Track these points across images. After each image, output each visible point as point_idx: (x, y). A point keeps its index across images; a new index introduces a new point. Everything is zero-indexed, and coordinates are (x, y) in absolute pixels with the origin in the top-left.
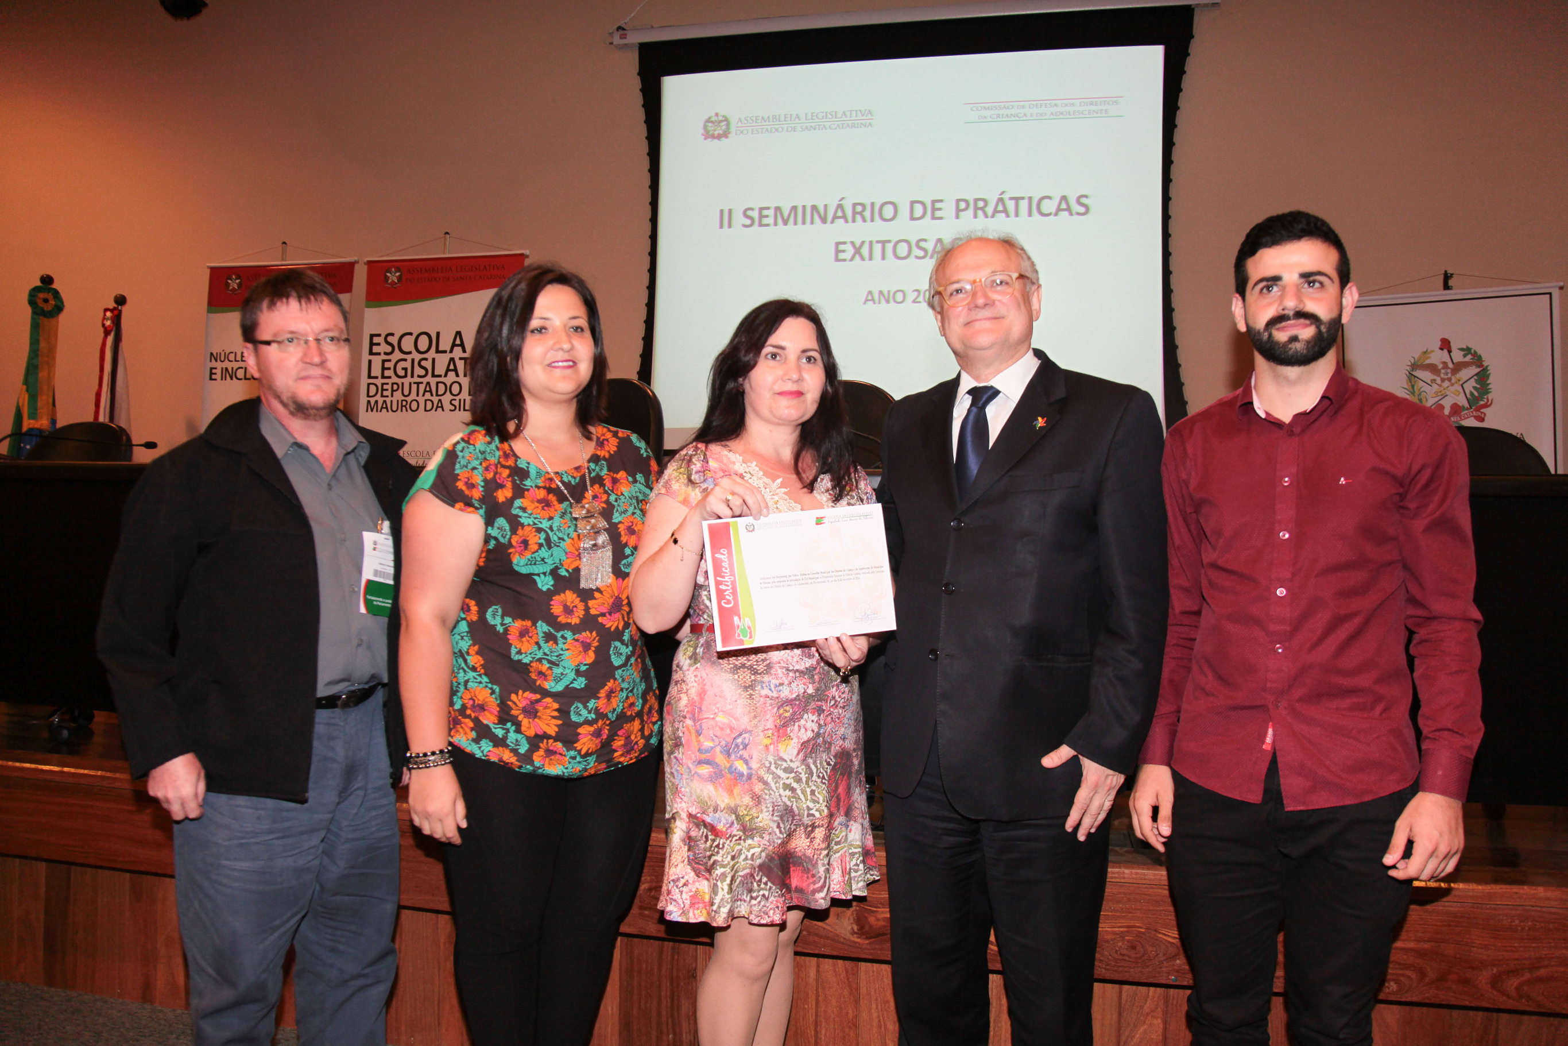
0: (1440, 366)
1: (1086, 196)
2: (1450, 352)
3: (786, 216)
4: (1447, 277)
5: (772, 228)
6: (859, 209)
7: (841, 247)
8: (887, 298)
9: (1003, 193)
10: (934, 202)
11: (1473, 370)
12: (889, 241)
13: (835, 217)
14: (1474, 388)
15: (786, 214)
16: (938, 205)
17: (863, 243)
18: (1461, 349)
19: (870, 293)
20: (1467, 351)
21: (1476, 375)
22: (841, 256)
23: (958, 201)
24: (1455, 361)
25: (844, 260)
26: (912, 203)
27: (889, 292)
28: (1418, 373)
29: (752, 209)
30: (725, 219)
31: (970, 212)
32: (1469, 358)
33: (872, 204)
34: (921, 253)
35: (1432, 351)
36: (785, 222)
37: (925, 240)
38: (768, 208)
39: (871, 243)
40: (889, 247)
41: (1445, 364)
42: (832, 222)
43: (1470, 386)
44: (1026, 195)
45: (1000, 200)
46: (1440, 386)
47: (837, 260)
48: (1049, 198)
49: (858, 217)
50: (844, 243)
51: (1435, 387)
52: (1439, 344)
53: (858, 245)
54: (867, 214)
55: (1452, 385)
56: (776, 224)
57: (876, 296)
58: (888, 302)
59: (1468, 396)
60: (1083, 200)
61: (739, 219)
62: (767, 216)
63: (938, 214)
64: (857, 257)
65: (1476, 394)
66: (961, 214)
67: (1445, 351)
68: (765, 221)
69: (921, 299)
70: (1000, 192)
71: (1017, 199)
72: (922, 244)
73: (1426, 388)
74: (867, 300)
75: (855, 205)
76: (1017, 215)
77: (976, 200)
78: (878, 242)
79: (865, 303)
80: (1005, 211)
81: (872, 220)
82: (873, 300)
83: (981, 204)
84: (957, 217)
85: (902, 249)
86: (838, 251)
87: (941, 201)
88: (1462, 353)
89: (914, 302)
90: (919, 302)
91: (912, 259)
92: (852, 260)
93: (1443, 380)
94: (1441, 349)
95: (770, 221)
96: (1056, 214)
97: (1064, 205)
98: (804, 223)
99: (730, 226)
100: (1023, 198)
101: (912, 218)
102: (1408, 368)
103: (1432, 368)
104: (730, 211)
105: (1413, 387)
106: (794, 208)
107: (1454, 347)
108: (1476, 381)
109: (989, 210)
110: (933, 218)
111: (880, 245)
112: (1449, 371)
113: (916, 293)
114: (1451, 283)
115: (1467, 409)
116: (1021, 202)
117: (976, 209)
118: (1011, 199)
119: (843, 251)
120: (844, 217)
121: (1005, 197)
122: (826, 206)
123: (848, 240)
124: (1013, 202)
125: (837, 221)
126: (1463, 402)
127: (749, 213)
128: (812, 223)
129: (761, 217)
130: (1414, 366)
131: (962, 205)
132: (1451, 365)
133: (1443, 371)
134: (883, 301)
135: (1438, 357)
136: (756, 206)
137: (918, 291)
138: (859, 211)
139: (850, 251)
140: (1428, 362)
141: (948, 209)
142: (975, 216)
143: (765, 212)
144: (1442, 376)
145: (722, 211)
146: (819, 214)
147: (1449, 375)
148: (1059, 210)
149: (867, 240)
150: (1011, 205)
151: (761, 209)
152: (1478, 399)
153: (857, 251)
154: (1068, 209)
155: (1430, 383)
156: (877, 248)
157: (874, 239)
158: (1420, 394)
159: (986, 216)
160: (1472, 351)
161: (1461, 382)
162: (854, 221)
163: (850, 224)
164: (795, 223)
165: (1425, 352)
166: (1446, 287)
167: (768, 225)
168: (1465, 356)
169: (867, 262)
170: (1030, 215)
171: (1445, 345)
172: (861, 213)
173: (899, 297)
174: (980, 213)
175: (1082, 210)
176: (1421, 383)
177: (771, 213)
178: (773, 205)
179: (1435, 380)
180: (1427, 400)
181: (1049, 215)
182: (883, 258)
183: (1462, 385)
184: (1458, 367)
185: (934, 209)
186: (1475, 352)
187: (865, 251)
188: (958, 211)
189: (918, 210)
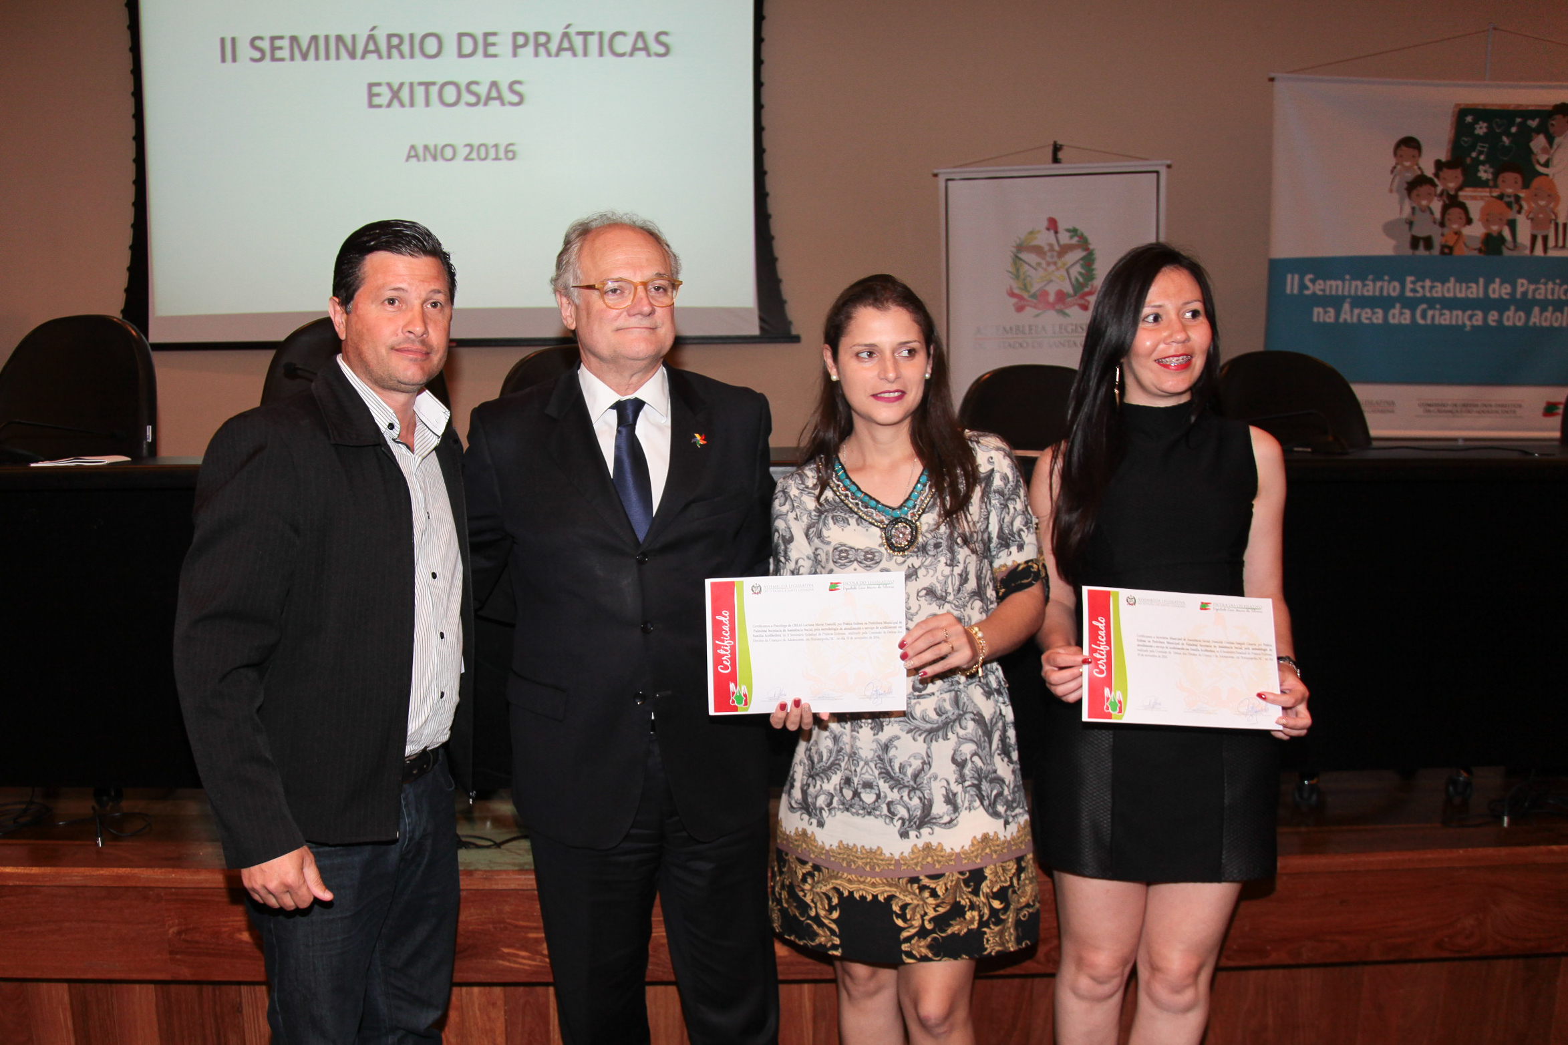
0: (1046, 248)
1: (665, 33)
2: (1056, 232)
3: (304, 47)
4: (1057, 149)
5: (287, 63)
6: (395, 41)
7: (376, 90)
8: (435, 153)
9: (568, 26)
10: (486, 35)
11: (1079, 254)
12: (433, 84)
13: (366, 52)
14: (1080, 274)
15: (304, 45)
16: (491, 39)
17: (401, 85)
18: (1068, 230)
19: (413, 147)
20: (1074, 232)
21: (1082, 259)
22: (376, 101)
23: (515, 35)
24: (1062, 242)
25: (380, 106)
26: (460, 35)
27: (435, 147)
28: (1024, 256)
29: (261, 38)
30: (228, 50)
31: (530, 48)
32: (1075, 240)
33: (412, 36)
34: (473, 100)
35: (1039, 232)
36: (304, 57)
37: (476, 83)
38: (281, 38)
39: (411, 85)
40: (434, 90)
41: (1051, 245)
42: (363, 57)
43: (1076, 271)
44: (597, 30)
45: (566, 35)
46: (1045, 270)
47: (371, 106)
48: (623, 34)
49: (394, 52)
50: (379, 84)
51: (1041, 272)
52: (1045, 224)
53: (395, 87)
54: (406, 48)
55: (1058, 269)
56: (292, 58)
57: (420, 152)
58: (435, 158)
59: (1073, 279)
60: (663, 38)
61: (245, 51)
62: (280, 48)
63: (491, 50)
64: (395, 102)
65: (1081, 280)
66: (520, 51)
67: (1052, 232)
68: (278, 54)
69: (474, 155)
70: (565, 26)
71: (585, 35)
72: (474, 88)
73: (1031, 272)
74: (409, 157)
75: (390, 36)
76: (585, 54)
77: (537, 34)
78: (420, 84)
79: (407, 160)
80: (571, 49)
81: (412, 56)
82: (416, 156)
83: (542, 39)
84: (515, 55)
85: (450, 94)
86: (371, 95)
87: (494, 34)
88: (1068, 235)
89: (466, 159)
90: (472, 160)
91: (461, 107)
92: (389, 105)
93: (1048, 264)
94: (1048, 229)
95: (285, 53)
96: (631, 55)
97: (641, 45)
98: (327, 57)
99: (234, 60)
100: (592, 33)
101: (461, 55)
102: (1014, 250)
103: (1038, 250)
104: (233, 40)
105: (1018, 270)
106: (314, 39)
107: (1062, 226)
108: (1082, 266)
109: (553, 46)
110: (486, 55)
111: (422, 88)
112: (1055, 254)
113: (467, 150)
114: (1060, 155)
115: (1072, 296)
116: (590, 38)
117: (537, 45)
118: (579, 33)
119: (378, 95)
120: (377, 51)
121: (572, 31)
122: (354, 37)
123: (383, 80)
124: (580, 38)
125: (369, 56)
126: (1068, 288)
127: (258, 43)
128: (338, 58)
129: (273, 49)
130: (1020, 248)
131: (521, 40)
132: (1057, 248)
133: (1049, 254)
134: (428, 157)
135: (1045, 238)
136: (267, 34)
137: (470, 146)
138: (395, 45)
139: (386, 95)
140: (1035, 243)
141: (503, 45)
142: (536, 54)
143: (278, 43)
144: (1048, 259)
145: (223, 40)
146: (344, 47)
147: (1055, 259)
148: (635, 49)
149: (407, 81)
150: (578, 42)
151: (273, 39)
152: (1083, 285)
153: (395, 94)
154: (646, 49)
155: (1034, 265)
156: (420, 92)
157: (416, 79)
158: (1024, 279)
159: (549, 55)
160: (1079, 233)
161: (1067, 267)
162: (389, 57)
163: (385, 61)
164: (317, 58)
165: (1031, 233)
166: (1056, 160)
167: (282, 60)
168: (1071, 237)
169: (408, 109)
170: (601, 54)
171: (1053, 225)
172: (397, 47)
173: (448, 153)
174: (542, 50)
175: (662, 50)
176: (1026, 267)
177: (285, 43)
178: (287, 34)
179: (1039, 264)
180: (1032, 285)
181: (623, 55)
182: (427, 104)
183: (1067, 271)
184: (1065, 250)
185: (487, 45)
186: (1082, 234)
187: (405, 94)
188: (516, 47)
189: (468, 45)
